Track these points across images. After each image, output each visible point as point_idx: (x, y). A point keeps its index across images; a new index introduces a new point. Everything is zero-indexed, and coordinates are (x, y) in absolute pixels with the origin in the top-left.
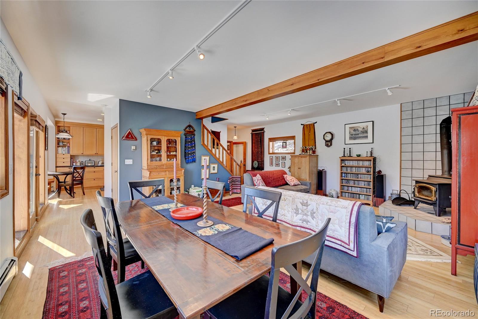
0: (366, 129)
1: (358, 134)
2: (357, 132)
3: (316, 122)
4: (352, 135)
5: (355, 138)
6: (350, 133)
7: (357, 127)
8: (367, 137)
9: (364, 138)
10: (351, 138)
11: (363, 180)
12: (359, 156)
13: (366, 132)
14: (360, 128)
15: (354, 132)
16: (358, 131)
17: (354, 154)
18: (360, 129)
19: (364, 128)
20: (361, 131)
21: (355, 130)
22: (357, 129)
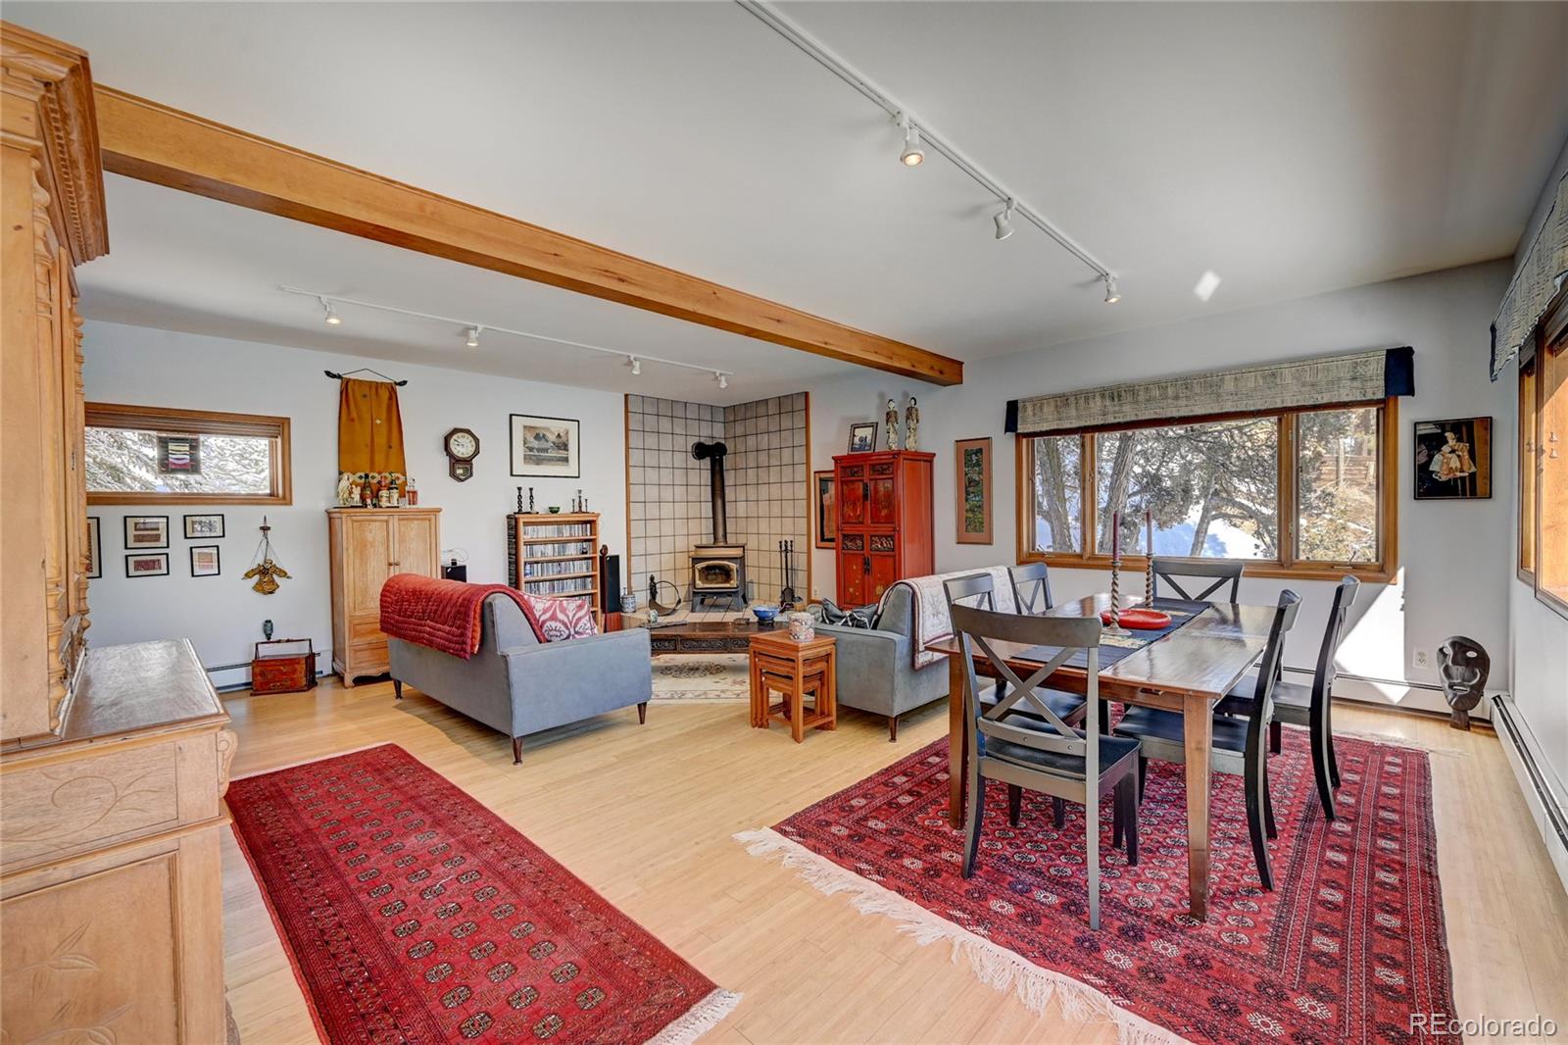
0: (564, 439)
1: (546, 450)
2: (543, 445)
3: (405, 383)
4: (531, 449)
5: (539, 461)
6: (525, 443)
7: (544, 428)
8: (566, 460)
9: (560, 463)
10: (527, 459)
11: (570, 576)
12: (554, 511)
13: (565, 447)
14: (551, 432)
15: (537, 442)
16: (547, 441)
17: (541, 506)
18: (552, 437)
19: (559, 436)
20: (554, 443)
21: (537, 437)
22: (544, 435)
